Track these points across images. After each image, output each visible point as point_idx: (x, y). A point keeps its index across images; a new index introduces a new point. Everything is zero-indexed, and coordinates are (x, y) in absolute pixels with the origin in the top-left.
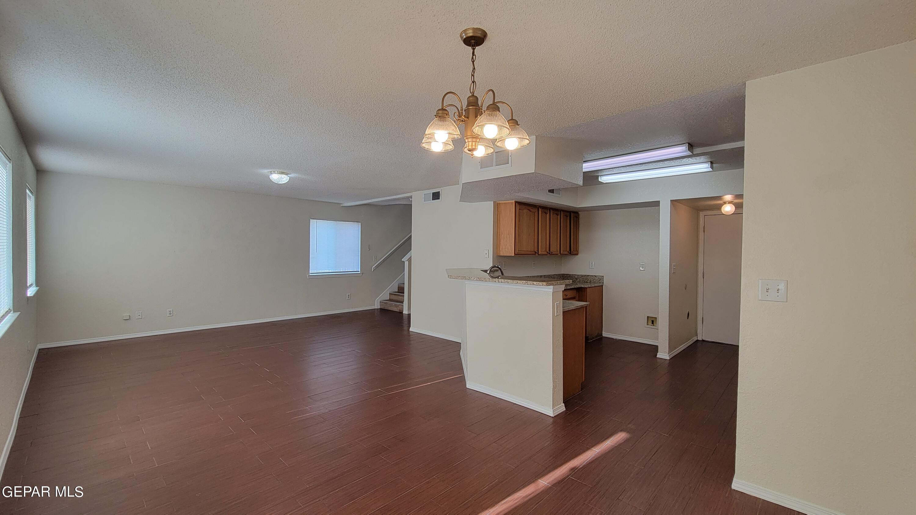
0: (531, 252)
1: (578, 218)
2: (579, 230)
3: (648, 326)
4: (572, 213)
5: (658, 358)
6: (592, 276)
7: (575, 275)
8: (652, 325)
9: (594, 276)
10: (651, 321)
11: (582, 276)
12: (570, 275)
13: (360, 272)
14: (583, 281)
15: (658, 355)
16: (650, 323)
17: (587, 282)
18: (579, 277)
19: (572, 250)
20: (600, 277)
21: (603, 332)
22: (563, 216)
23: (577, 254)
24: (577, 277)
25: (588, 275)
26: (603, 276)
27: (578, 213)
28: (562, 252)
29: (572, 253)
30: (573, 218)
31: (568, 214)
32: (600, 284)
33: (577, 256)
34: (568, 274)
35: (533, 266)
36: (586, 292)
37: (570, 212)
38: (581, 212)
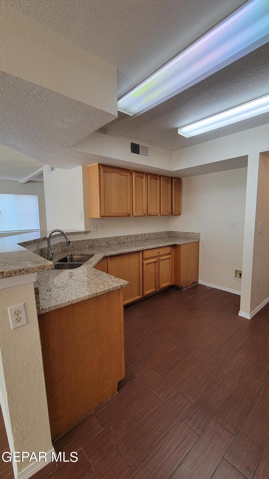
0: (125, 214)
1: (180, 184)
2: (181, 194)
3: (236, 278)
4: (173, 178)
5: (239, 316)
6: (191, 233)
7: (178, 232)
8: (240, 277)
9: (193, 233)
10: (239, 274)
11: (184, 233)
12: (175, 232)
13: (39, 230)
14: (184, 238)
15: (239, 313)
16: (238, 275)
17: (187, 238)
18: (181, 234)
19: (173, 211)
20: (197, 234)
21: (199, 280)
22: (163, 181)
23: (180, 215)
24: (180, 233)
25: (188, 233)
26: (200, 234)
27: (181, 179)
28: (162, 213)
29: (173, 214)
30: (175, 183)
31: (170, 179)
32: (197, 241)
33: (180, 217)
34: (173, 231)
35: (137, 226)
36: (180, 249)
37: (172, 178)
38: (183, 178)
